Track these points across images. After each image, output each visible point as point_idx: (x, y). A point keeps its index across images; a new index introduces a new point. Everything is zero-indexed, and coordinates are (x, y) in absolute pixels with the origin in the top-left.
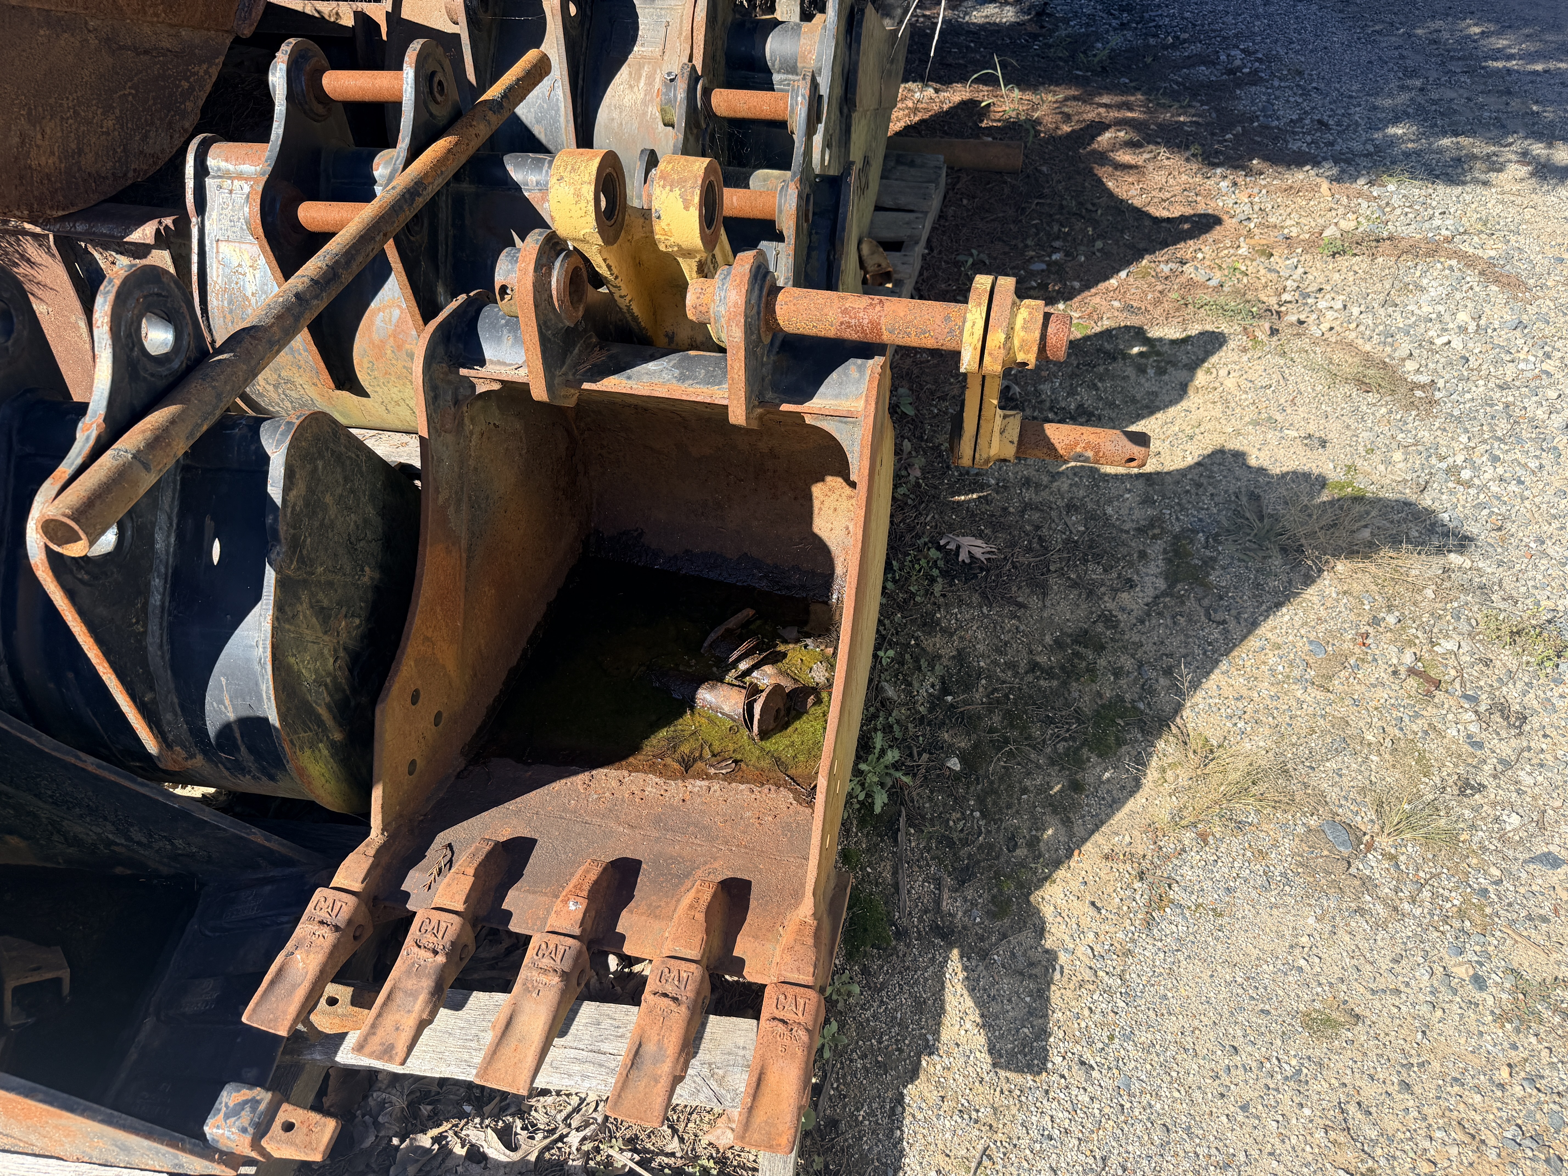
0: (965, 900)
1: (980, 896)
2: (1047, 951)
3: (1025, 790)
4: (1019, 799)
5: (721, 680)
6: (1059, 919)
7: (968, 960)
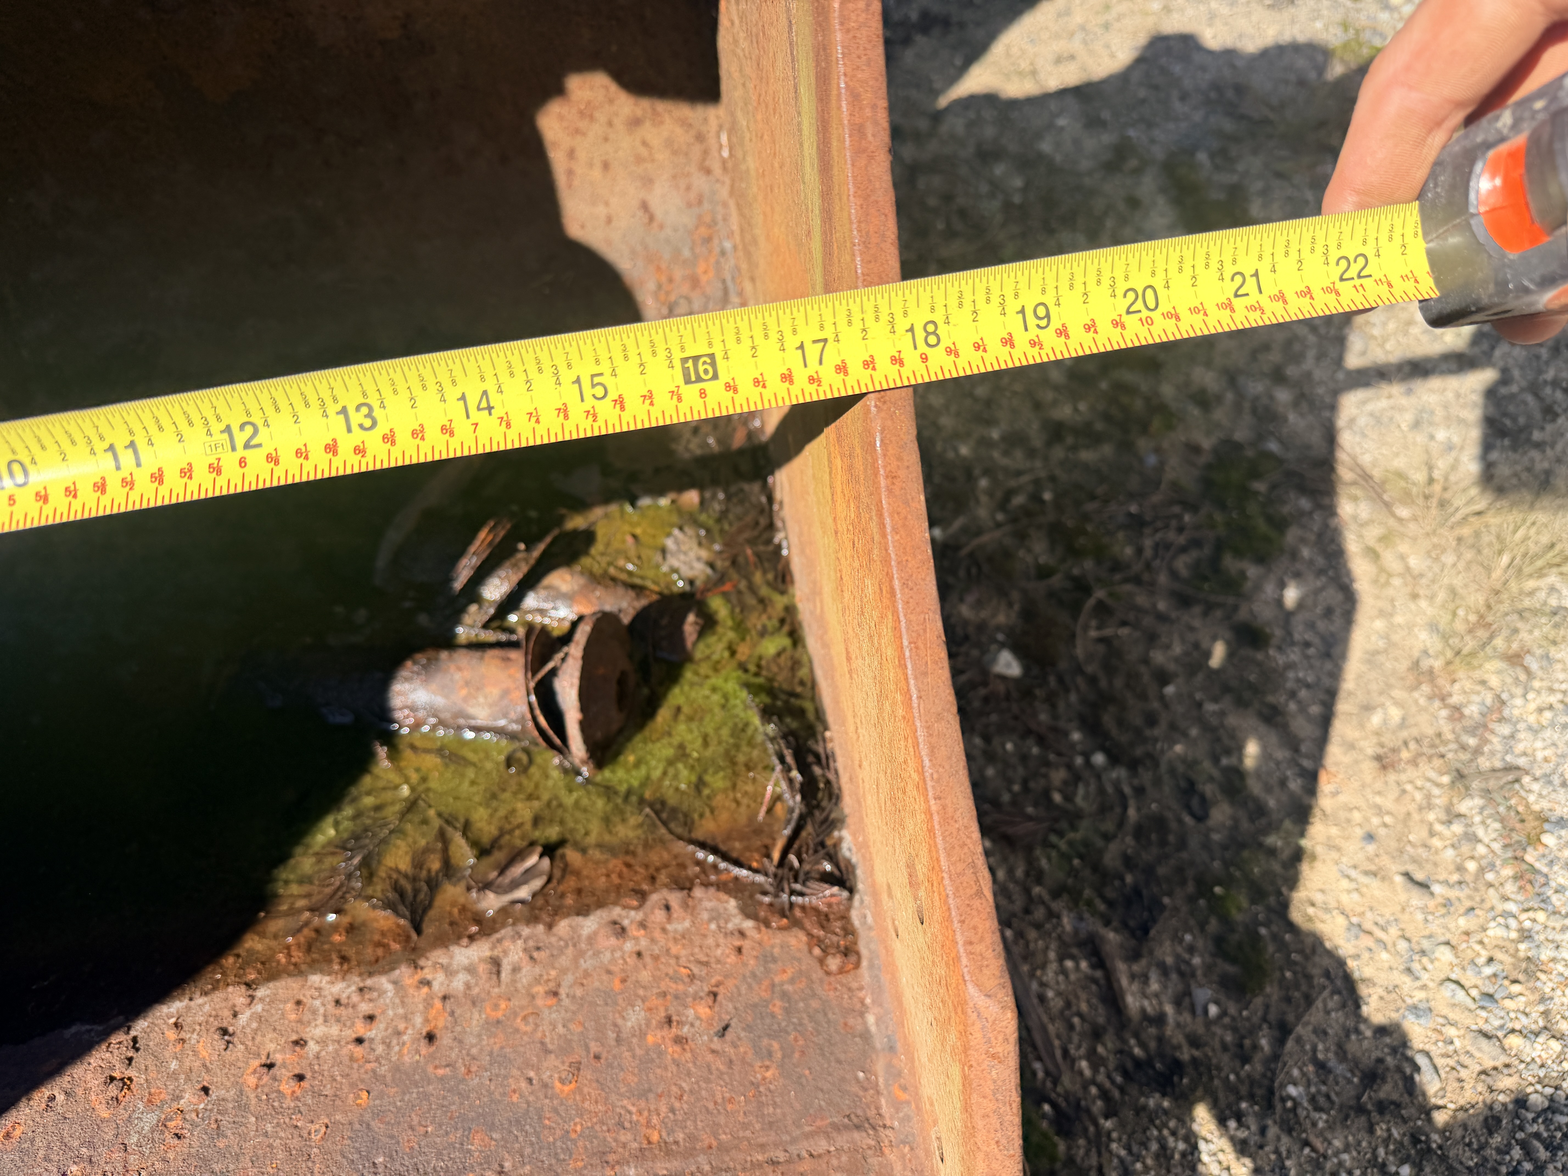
0: (1164, 971)
1: (1191, 949)
2: (1382, 1031)
3: (1163, 678)
4: (1162, 698)
5: (448, 643)
6: (1367, 941)
7: (1240, 1124)
